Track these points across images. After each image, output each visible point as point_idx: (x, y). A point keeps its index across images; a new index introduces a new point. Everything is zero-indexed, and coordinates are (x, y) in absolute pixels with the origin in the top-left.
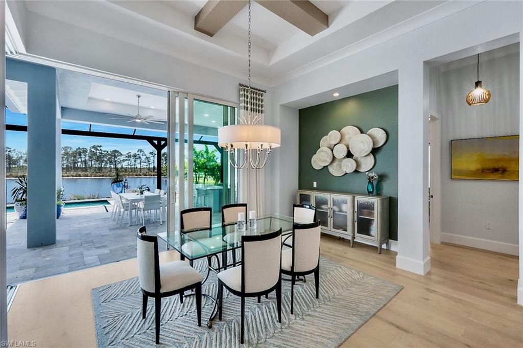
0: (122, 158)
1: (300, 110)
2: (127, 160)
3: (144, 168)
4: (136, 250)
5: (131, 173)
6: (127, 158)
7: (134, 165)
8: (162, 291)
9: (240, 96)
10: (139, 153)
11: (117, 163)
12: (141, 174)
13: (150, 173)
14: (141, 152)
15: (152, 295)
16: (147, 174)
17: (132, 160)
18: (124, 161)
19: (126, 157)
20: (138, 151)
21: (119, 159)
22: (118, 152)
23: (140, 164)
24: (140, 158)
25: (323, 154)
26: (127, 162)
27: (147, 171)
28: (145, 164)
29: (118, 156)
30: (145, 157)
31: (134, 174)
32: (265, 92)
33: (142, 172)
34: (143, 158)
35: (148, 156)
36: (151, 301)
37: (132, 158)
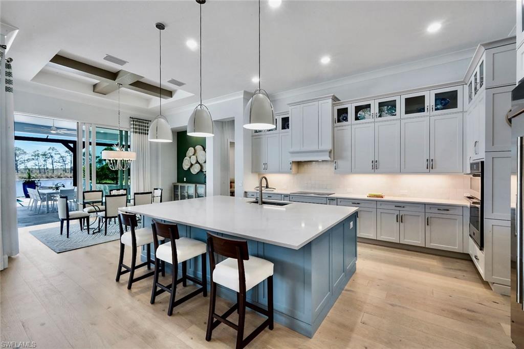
0: (26, 157)
1: (178, 133)
2: (33, 159)
3: (57, 169)
4: (58, 212)
5: (39, 175)
6: (33, 157)
7: (44, 166)
8: (70, 218)
9: (131, 124)
10: (51, 151)
11: (19, 162)
12: (53, 176)
13: (66, 174)
14: (53, 150)
15: (65, 220)
16: (62, 176)
17: (41, 159)
18: (28, 160)
19: (32, 155)
20: (49, 149)
21: (21, 158)
22: (19, 149)
23: (52, 164)
24: (52, 157)
25: (186, 161)
26: (34, 161)
27: (62, 172)
28: (58, 164)
29: (20, 154)
30: (59, 156)
31: (44, 176)
32: (151, 121)
33: (55, 172)
34: (56, 158)
35: (63, 155)
36: (65, 222)
37: (41, 156)
